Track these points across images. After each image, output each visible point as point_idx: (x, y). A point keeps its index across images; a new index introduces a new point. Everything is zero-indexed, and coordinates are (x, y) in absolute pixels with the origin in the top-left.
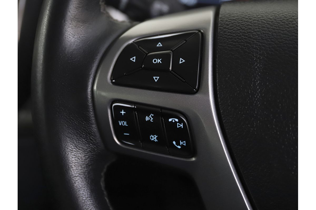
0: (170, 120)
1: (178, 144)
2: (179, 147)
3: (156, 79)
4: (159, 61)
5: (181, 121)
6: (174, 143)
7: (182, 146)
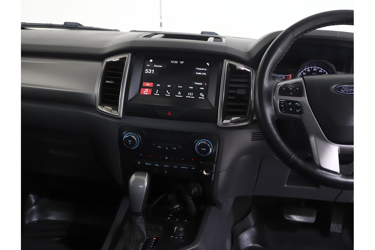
0: (296, 104)
1: (298, 110)
2: (298, 111)
3: (291, 93)
4: (291, 89)
5: (299, 104)
6: (297, 110)
7: (299, 111)
